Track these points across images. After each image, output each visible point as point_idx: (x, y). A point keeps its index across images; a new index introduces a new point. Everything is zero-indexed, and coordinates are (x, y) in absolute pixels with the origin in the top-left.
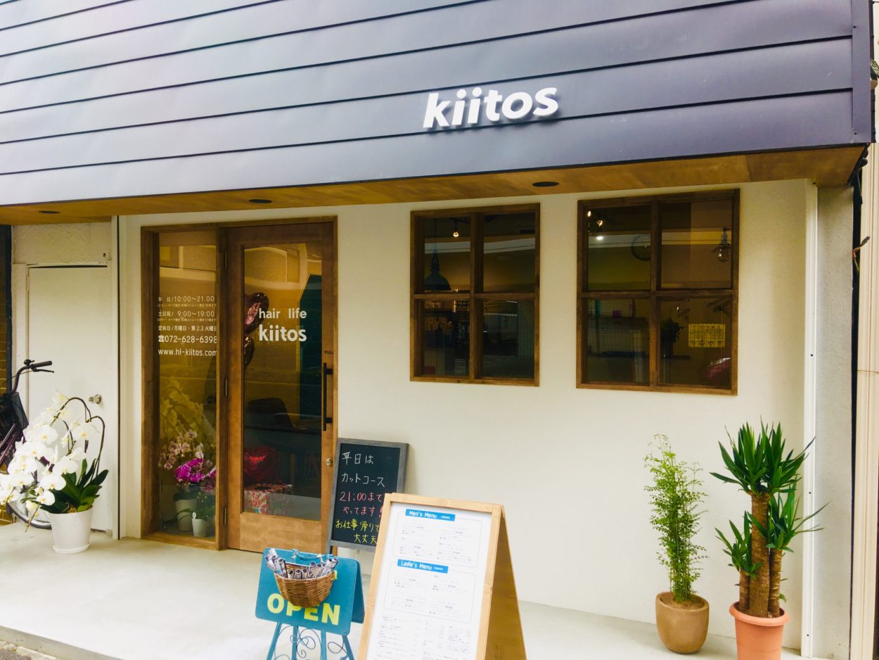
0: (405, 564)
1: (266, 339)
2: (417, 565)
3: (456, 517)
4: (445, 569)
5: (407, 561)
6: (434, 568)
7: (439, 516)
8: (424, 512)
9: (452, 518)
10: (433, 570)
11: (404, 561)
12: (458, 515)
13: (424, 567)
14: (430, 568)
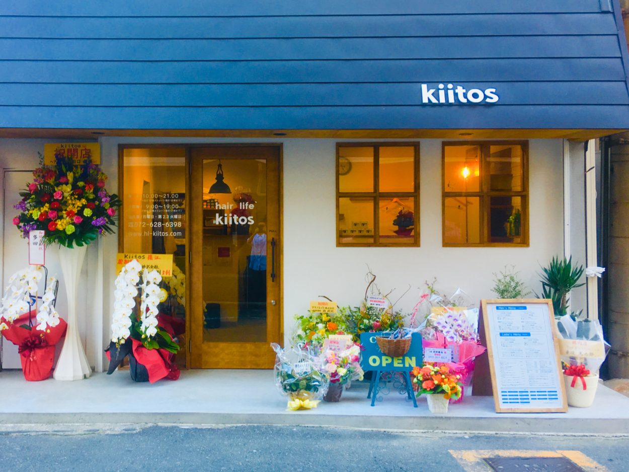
0: (505, 335)
1: (222, 223)
2: (512, 334)
3: (527, 307)
4: (528, 334)
5: (505, 333)
6: (522, 334)
7: (517, 308)
8: (507, 307)
9: (525, 308)
10: (522, 335)
11: (504, 333)
12: (528, 306)
13: (516, 335)
14: (520, 335)
